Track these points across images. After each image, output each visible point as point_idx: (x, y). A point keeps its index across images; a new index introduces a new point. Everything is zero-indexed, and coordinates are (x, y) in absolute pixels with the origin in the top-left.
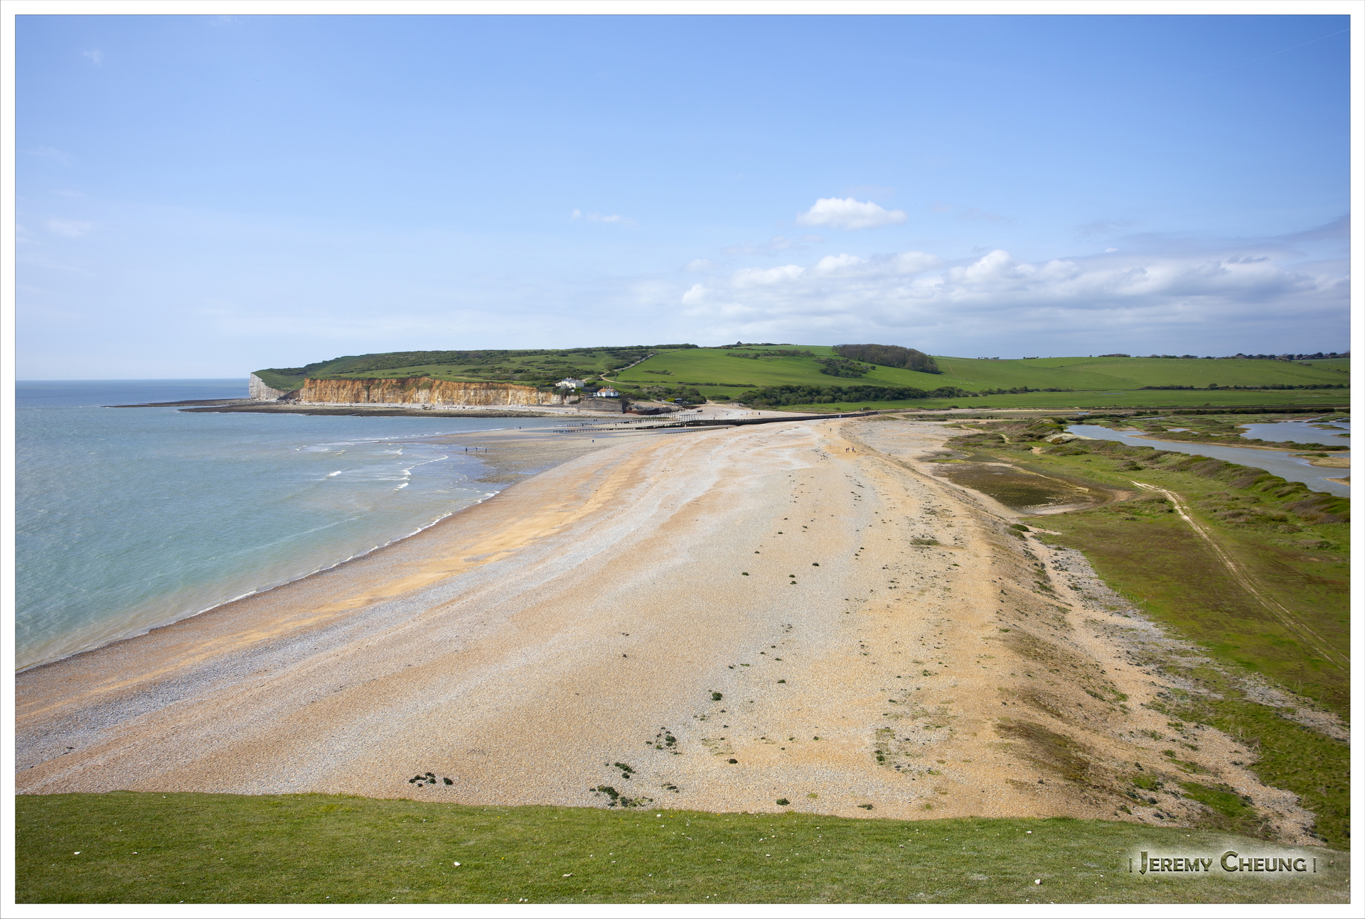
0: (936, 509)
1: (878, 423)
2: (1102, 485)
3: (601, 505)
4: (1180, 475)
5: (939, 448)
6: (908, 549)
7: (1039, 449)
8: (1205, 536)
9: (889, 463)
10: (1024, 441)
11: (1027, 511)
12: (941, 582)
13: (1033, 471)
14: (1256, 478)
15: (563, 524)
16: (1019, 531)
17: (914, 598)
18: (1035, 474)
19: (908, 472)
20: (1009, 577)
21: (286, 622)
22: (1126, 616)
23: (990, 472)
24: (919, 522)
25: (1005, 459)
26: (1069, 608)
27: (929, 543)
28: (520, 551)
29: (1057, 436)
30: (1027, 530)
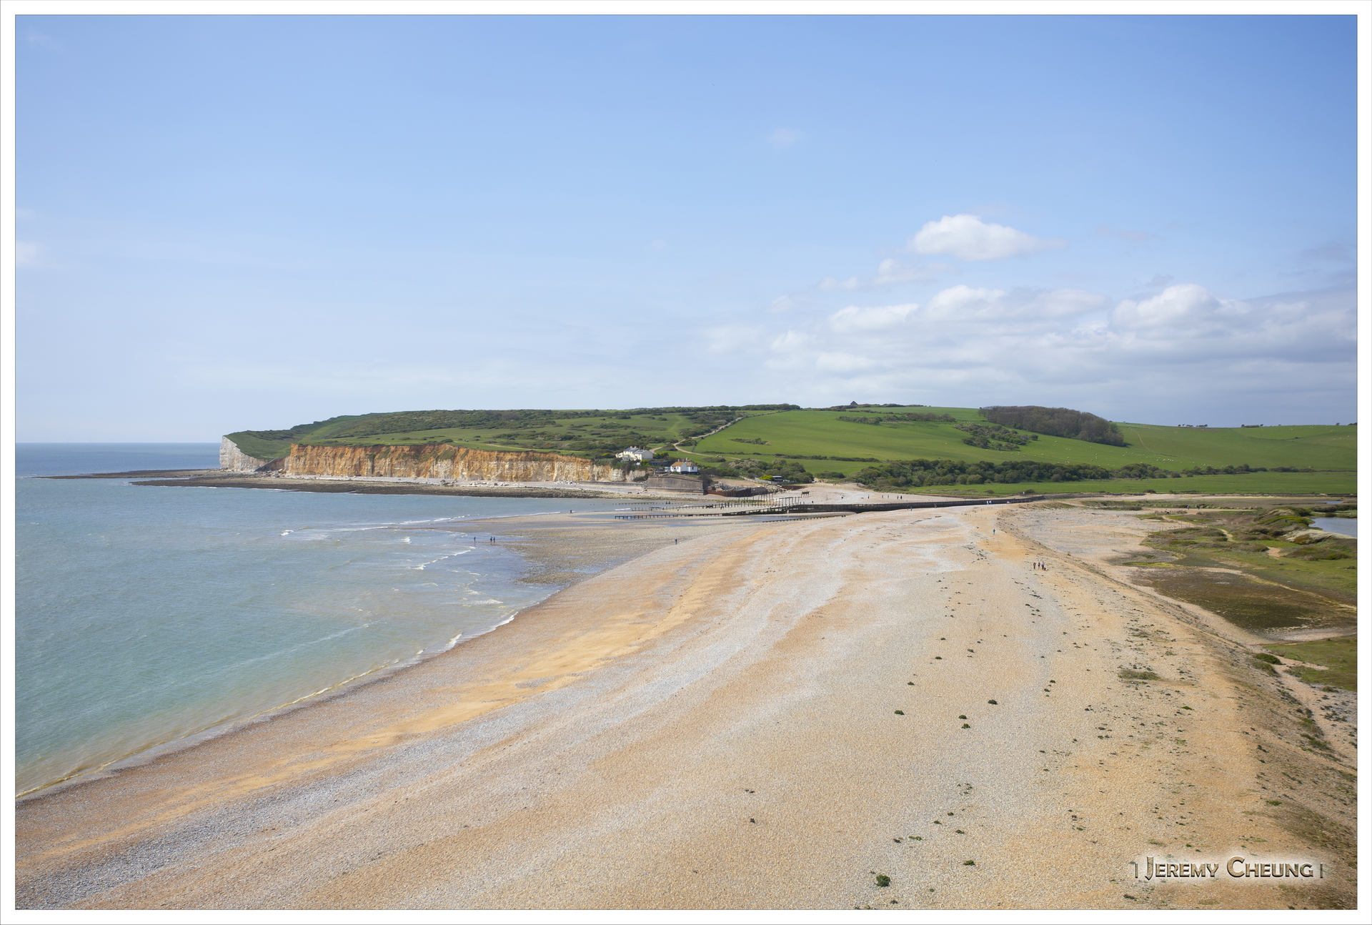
0: (1146, 630)
1: (1047, 511)
3: (689, 615)
5: (1135, 546)
6: (1118, 685)
7: (1278, 550)
9: (1070, 566)
10: (1254, 539)
11: (1272, 635)
12: (1170, 731)
13: (1272, 581)
15: (642, 640)
16: (1267, 662)
17: (1135, 751)
18: (1276, 584)
19: (1099, 578)
20: (1265, 727)
21: (291, 764)
23: (1212, 580)
24: (1125, 647)
25: (1230, 563)
27: (1144, 676)
28: (591, 675)
29: (1301, 533)
30: (1278, 662)
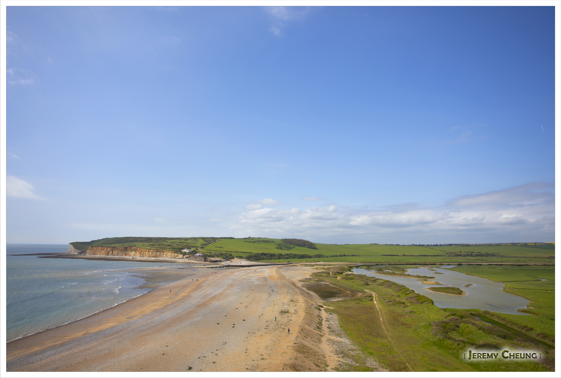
0: (294, 300)
1: (291, 267)
2: (355, 291)
3: (182, 297)
4: (380, 287)
5: (308, 277)
7: (340, 277)
8: (378, 309)
10: (336, 274)
11: (328, 300)
12: (283, 326)
13: (335, 285)
14: (401, 288)
15: (166, 304)
16: (319, 308)
17: (271, 332)
18: (335, 286)
19: (293, 287)
20: (307, 324)
22: (341, 337)
23: (321, 286)
24: (286, 304)
25: (327, 281)
26: (324, 335)
27: (286, 312)
28: (147, 315)
29: (347, 273)
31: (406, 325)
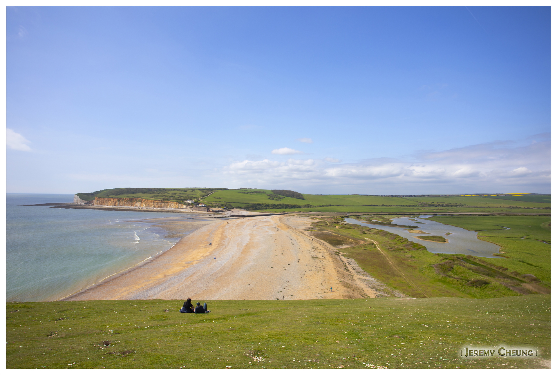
0: (315, 247)
1: (289, 217)
2: (356, 239)
3: (218, 245)
4: (376, 235)
5: (309, 226)
6: (311, 260)
7: (338, 227)
8: (384, 254)
9: (297, 232)
10: (333, 224)
11: (338, 247)
12: (322, 269)
13: (337, 234)
14: (396, 237)
15: (209, 251)
16: (337, 253)
17: (316, 273)
19: (304, 235)
20: (338, 267)
22: (367, 277)
23: (325, 234)
24: (311, 251)
25: (329, 230)
26: (353, 275)
27: (316, 258)
29: (342, 223)
30: (339, 253)
31: (412, 267)
